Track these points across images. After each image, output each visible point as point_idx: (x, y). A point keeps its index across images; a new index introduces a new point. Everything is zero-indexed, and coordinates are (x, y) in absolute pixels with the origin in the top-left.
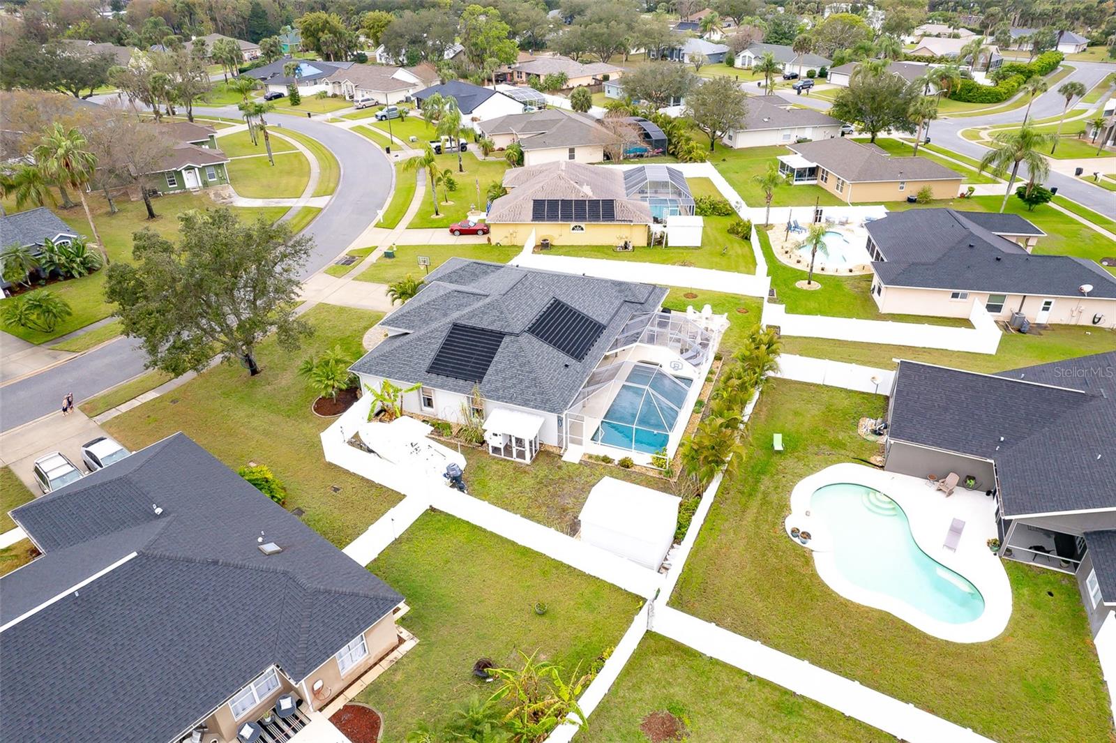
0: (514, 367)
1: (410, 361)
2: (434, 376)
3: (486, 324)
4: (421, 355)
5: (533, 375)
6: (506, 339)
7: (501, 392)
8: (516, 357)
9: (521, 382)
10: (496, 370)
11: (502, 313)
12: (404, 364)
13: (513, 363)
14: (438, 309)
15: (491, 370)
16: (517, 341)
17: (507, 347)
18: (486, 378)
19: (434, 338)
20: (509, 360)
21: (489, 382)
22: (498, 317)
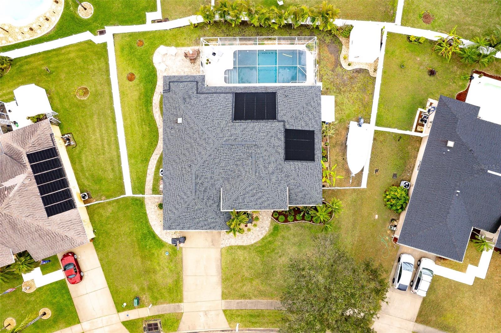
0: (302, 117)
1: (311, 174)
2: (316, 157)
3: (281, 142)
4: (306, 170)
5: (305, 106)
6: (288, 127)
7: (317, 118)
8: (297, 118)
9: (309, 110)
10: (306, 126)
11: (272, 136)
12: (313, 176)
13: (300, 119)
14: (270, 179)
15: (307, 128)
16: (288, 121)
17: (292, 125)
18: (311, 129)
19: (295, 168)
20: (299, 121)
21: (312, 127)
22: (275, 137)
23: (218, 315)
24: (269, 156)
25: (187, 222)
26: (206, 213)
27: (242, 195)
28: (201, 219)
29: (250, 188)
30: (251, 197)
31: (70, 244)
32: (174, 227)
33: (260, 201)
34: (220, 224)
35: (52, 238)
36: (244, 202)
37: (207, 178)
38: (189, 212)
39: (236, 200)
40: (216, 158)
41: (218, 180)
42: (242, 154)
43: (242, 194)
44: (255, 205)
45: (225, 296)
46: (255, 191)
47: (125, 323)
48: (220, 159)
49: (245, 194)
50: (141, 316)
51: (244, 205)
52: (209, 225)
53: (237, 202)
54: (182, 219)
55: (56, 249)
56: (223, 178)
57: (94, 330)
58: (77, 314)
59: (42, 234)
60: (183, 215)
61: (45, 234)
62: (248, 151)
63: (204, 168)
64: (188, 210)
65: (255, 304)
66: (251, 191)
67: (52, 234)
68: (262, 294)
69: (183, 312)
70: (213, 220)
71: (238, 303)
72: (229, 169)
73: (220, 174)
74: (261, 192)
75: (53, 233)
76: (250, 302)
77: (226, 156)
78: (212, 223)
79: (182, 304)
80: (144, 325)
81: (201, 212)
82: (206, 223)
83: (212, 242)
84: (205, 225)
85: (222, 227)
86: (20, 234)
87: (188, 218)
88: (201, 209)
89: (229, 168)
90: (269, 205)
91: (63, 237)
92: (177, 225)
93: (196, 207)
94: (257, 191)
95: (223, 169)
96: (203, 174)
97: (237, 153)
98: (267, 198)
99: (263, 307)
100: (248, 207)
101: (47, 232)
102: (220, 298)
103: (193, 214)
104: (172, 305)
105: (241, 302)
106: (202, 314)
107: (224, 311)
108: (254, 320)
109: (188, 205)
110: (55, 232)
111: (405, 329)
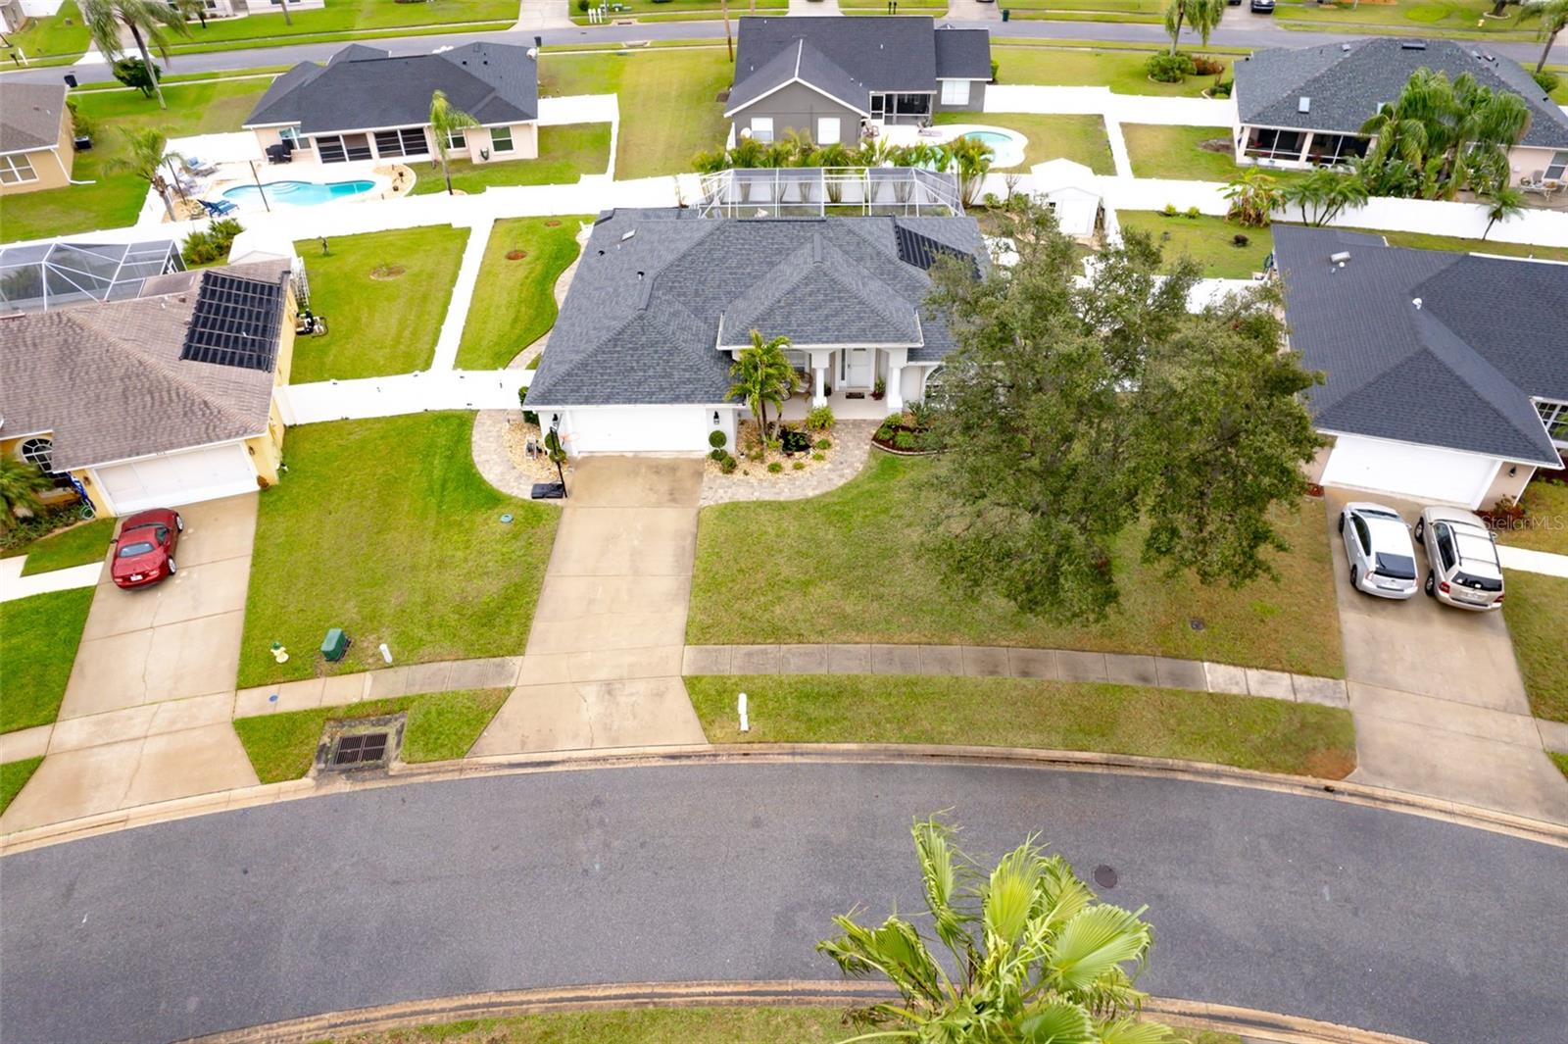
23: (659, 695)
24: (858, 244)
25: (607, 381)
26: (671, 355)
27: (782, 308)
28: (651, 373)
29: (808, 289)
30: (811, 310)
31: (203, 429)
32: (559, 396)
33: (838, 321)
34: (711, 386)
35: (157, 404)
36: (789, 325)
37: (684, 294)
38: (619, 352)
39: (764, 320)
40: (715, 249)
41: (715, 299)
42: (787, 242)
43: (782, 304)
44: (821, 331)
45: (698, 633)
46: (821, 297)
47: (245, 727)
48: (727, 253)
49: (792, 304)
50: (328, 702)
51: (790, 331)
52: (672, 389)
53: (770, 323)
54: (592, 372)
55: (149, 438)
56: (729, 293)
57: (95, 750)
58: (64, 691)
59: (135, 388)
60: (598, 362)
61: (145, 391)
62: (802, 233)
63: (681, 271)
64: (615, 346)
65: (823, 658)
66: (810, 295)
67: (165, 394)
68: (846, 625)
69: (512, 685)
70: (687, 375)
71: (749, 655)
72: (749, 274)
73: (723, 284)
74: (840, 299)
75: (169, 391)
76: (802, 651)
77: (743, 244)
78: (685, 383)
79: (517, 660)
80: (326, 740)
81: (656, 352)
82: (664, 383)
83: (671, 494)
84: (662, 389)
85: (715, 396)
86: (71, 379)
87: (610, 368)
88: (657, 342)
89: (748, 270)
90: (864, 330)
91: (193, 404)
92: (572, 391)
93: (644, 339)
94: (826, 295)
95: (731, 274)
96: (676, 284)
97: (773, 239)
98: (858, 312)
99: (855, 669)
100: (801, 337)
101: (155, 383)
102: (679, 638)
103: (629, 358)
104: (473, 666)
105: (764, 652)
106: (591, 693)
107: (691, 683)
108: (812, 710)
109: (620, 334)
110: (178, 389)
111: (1506, 743)
